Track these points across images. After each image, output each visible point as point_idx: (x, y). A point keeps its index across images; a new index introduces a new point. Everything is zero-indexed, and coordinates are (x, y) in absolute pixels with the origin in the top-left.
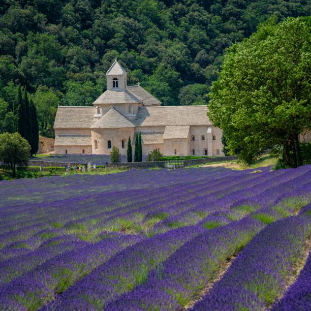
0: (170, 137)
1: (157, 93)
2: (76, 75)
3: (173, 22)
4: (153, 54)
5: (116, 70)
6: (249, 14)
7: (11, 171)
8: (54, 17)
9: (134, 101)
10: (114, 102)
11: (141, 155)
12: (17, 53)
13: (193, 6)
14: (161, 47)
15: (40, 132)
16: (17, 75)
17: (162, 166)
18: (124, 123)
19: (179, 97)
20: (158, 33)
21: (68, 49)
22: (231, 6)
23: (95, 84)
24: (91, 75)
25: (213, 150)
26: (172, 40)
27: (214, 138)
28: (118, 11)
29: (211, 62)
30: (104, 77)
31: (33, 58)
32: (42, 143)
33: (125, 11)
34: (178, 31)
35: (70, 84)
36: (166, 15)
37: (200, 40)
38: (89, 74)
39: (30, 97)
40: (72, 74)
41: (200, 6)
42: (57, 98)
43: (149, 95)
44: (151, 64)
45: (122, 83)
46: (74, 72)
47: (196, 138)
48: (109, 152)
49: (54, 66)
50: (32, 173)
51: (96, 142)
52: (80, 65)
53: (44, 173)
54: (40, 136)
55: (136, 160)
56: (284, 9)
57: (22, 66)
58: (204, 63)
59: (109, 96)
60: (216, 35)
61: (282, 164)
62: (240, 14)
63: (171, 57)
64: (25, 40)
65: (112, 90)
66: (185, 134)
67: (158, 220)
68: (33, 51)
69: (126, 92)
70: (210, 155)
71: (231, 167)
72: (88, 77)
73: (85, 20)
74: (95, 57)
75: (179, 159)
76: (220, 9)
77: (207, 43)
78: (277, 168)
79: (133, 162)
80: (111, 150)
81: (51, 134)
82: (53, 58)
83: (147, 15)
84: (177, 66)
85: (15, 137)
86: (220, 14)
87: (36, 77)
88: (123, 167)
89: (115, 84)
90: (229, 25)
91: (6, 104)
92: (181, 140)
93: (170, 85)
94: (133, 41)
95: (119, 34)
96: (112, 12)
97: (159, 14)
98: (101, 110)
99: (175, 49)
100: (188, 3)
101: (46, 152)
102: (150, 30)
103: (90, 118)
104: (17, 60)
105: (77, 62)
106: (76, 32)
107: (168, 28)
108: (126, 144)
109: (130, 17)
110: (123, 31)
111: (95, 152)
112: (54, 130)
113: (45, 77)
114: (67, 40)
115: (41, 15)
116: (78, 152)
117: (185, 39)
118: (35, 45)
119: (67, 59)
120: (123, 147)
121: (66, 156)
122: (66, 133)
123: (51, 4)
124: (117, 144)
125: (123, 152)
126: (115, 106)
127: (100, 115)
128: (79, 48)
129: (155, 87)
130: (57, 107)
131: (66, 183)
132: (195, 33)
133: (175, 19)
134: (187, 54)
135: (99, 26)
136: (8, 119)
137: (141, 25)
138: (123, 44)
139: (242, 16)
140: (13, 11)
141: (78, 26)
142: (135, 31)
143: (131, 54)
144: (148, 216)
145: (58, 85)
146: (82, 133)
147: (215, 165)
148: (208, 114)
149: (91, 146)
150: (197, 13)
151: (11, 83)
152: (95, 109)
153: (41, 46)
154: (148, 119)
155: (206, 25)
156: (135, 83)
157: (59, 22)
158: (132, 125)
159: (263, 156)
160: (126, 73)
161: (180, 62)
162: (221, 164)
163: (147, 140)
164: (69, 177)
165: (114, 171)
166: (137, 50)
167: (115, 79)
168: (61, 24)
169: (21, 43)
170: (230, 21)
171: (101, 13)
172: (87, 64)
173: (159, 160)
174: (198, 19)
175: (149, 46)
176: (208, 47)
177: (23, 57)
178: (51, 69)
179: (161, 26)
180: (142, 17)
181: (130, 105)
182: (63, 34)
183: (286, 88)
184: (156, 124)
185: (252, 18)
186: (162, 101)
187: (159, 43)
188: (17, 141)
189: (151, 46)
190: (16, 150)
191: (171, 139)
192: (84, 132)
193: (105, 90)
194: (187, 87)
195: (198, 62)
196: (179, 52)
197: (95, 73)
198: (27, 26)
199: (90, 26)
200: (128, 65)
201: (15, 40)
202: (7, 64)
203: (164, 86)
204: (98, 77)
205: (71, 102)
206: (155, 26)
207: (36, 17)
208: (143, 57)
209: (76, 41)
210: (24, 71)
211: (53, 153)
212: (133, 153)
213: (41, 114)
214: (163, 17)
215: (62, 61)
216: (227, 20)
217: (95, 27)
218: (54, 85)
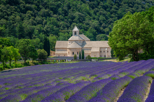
0: (93, 51)
1: (89, 37)
2: (62, 31)
3: (94, 14)
4: (88, 24)
5: (76, 29)
6: (119, 12)
7: (41, 62)
8: (55, 12)
9: (81, 39)
10: (75, 39)
11: (84, 57)
12: (44, 24)
13: (101, 9)
14: (90, 22)
15: (50, 49)
16: (43, 31)
17: (91, 60)
18: (78, 47)
19: (96, 38)
20: (89, 18)
21: (60, 22)
22: (113, 9)
23: (69, 34)
24: (67, 31)
25: (107, 56)
26: (94, 20)
27: (108, 52)
28: (76, 10)
29: (107, 27)
30: (71, 31)
31: (48, 25)
32: (51, 53)
33: (79, 10)
34: (96, 17)
35: (60, 34)
36: (92, 12)
37: (103, 20)
38: (67, 30)
39: (47, 38)
40: (61, 30)
41: (103, 9)
42: (56, 38)
43: (86, 37)
44: (87, 28)
45: (78, 33)
46: (62, 30)
47: (102, 51)
48: (73, 56)
49: (55, 28)
50: (48, 63)
51: (69, 52)
52: (64, 28)
53: (52, 62)
54: (50, 51)
55: (82, 58)
56: (131, 10)
57: (45, 28)
58: (104, 27)
59: (73, 38)
60: (108, 18)
61: (132, 60)
62: (117, 12)
63: (93, 25)
64: (46, 19)
65: (74, 36)
66: (98, 50)
67: (94, 77)
68: (49, 23)
69: (79, 36)
70: (106, 57)
71: (114, 61)
72: (66, 31)
73: (66, 13)
74: (69, 25)
75: (96, 58)
76: (110, 10)
77: (105, 21)
78: (130, 61)
79: (81, 59)
80: (74, 55)
81: (54, 50)
82: (55, 25)
83: (86, 12)
84: (96, 28)
85: (43, 51)
86: (110, 12)
87: (50, 31)
88: (78, 61)
89: (75, 34)
90: (113, 15)
91: (40, 40)
92: (97, 52)
93: (93, 34)
94: (81, 20)
95: (77, 18)
96: (74, 11)
97: (90, 12)
98: (70, 42)
99: (95, 23)
100: (99, 8)
101: (52, 56)
102: (87, 16)
103: (67, 45)
104: (43, 26)
105: (63, 26)
106: (63, 17)
107: (93, 16)
108: (79, 53)
109: (80, 12)
110: (78, 17)
111: (68, 56)
112: (55, 49)
113: (52, 31)
114: (60, 20)
115: (51, 12)
116: (63, 56)
117: (98, 20)
118: (49, 21)
119: (59, 26)
120: (78, 54)
121: (59, 57)
122: (59, 50)
123: (55, 8)
124: (76, 53)
125: (78, 56)
126: (75, 41)
127: (70, 44)
128: (64, 22)
129: (88, 35)
130: (56, 41)
131: (59, 66)
132: (101, 18)
133: (95, 13)
134: (99, 24)
135: (70, 15)
136: (40, 45)
137: (84, 15)
138: (78, 21)
139: (117, 13)
140: (42, 10)
141: (63, 15)
142: (82, 17)
143: (81, 24)
144: (91, 76)
145: (57, 34)
146: (64, 49)
147: (108, 60)
148: (108, 43)
149: (67, 54)
150: (102, 11)
151: (41, 33)
152: (69, 42)
153: (51, 21)
154: (86, 45)
155: (105, 15)
156: (82, 33)
157: (57, 14)
158: (81, 47)
159: (126, 57)
160: (79, 30)
161: (96, 27)
162: (110, 60)
163: (86, 52)
164: (60, 64)
165: (75, 62)
166: (82, 23)
167: (75, 32)
168: (58, 15)
169: (45, 21)
170: (113, 14)
171: (71, 11)
172: (66, 27)
173: (90, 59)
174: (102, 13)
175: (87, 21)
176: (106, 22)
177: (45, 25)
178: (54, 29)
179: (90, 15)
180: (84, 12)
181: (80, 41)
182: (58, 17)
183: (134, 35)
184: (89, 47)
185: (120, 13)
186: (91, 39)
187: (90, 21)
188: (43, 52)
189: (87, 22)
190: (43, 55)
191: (94, 52)
192: (65, 49)
193: (72, 36)
194: (99, 35)
195: (102, 27)
196: (96, 24)
197: (69, 30)
198: (47, 15)
199: (67, 15)
200: (80, 28)
201: (43, 19)
202: (40, 27)
203: (91, 34)
204: (70, 31)
205: (61, 39)
206: (88, 15)
207: (50, 12)
208: (84, 25)
209: (62, 20)
210: (46, 29)
211: (54, 56)
212: (81, 56)
213: (51, 43)
214: (91, 12)
215: (58, 26)
216: (112, 14)
217: (69, 15)
218: (55, 34)
